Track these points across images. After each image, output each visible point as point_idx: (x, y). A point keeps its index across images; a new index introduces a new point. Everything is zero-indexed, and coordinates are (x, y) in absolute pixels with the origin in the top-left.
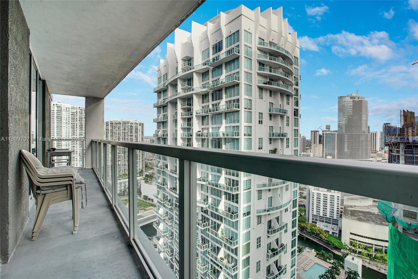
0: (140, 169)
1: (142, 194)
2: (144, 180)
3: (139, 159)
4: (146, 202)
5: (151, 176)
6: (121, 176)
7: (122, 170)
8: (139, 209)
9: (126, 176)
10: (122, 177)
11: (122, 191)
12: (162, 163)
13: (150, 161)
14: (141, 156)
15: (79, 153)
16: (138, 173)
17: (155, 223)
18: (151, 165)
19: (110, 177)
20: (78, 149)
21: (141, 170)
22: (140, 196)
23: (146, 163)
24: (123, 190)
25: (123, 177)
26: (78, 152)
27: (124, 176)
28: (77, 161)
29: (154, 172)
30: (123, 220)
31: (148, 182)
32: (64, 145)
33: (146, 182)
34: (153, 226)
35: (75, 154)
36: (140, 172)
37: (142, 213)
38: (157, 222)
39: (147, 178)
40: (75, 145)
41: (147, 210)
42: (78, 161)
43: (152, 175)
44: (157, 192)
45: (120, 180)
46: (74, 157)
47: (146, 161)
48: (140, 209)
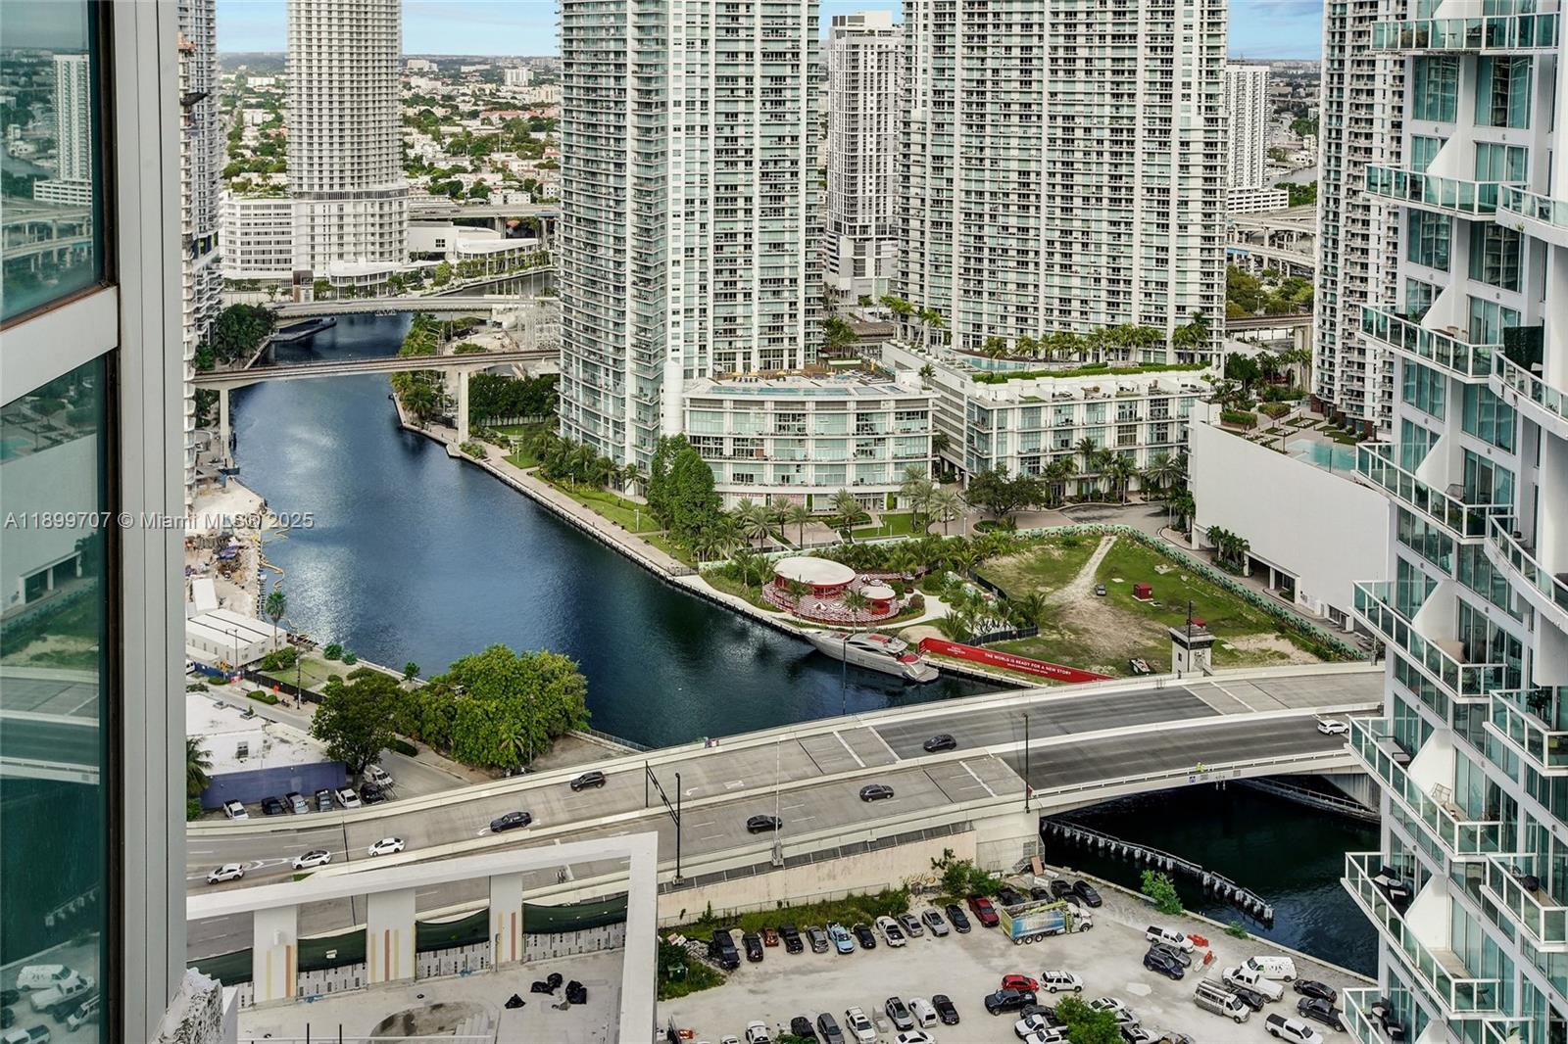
0: (1181, 308)
1: (1193, 514)
2: (1217, 408)
3: (1183, 227)
4: (1227, 588)
5: (1277, 375)
6: (1031, 345)
7: (1042, 305)
8: (1175, 639)
9: (1076, 357)
10: (1041, 356)
11: (1042, 464)
12: (1466, 303)
13: (1267, 251)
14: (1196, 207)
15: (764, 163)
16: (1169, 337)
17: (1361, 861)
18: (1271, 283)
19: (954, 346)
20: (757, 130)
21: (1197, 317)
22: (1181, 527)
23: (1230, 259)
24: (1050, 460)
25: (1049, 359)
26: (757, 156)
27: (1055, 353)
28: (748, 211)
29: (1298, 347)
30: (1078, 790)
31: (1252, 423)
32: (677, 103)
33: (1236, 421)
34: (1345, 882)
35: (741, 166)
36: (1183, 337)
37: (1197, 677)
38: (1386, 862)
39: (1238, 387)
40: (741, 107)
41: (1233, 658)
42: (756, 213)
43: (1282, 370)
44: (1394, 578)
45: (1031, 376)
46: (734, 187)
47: (1235, 245)
48: (1185, 638)
